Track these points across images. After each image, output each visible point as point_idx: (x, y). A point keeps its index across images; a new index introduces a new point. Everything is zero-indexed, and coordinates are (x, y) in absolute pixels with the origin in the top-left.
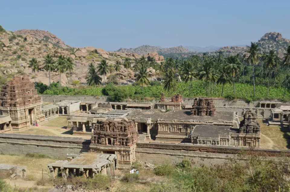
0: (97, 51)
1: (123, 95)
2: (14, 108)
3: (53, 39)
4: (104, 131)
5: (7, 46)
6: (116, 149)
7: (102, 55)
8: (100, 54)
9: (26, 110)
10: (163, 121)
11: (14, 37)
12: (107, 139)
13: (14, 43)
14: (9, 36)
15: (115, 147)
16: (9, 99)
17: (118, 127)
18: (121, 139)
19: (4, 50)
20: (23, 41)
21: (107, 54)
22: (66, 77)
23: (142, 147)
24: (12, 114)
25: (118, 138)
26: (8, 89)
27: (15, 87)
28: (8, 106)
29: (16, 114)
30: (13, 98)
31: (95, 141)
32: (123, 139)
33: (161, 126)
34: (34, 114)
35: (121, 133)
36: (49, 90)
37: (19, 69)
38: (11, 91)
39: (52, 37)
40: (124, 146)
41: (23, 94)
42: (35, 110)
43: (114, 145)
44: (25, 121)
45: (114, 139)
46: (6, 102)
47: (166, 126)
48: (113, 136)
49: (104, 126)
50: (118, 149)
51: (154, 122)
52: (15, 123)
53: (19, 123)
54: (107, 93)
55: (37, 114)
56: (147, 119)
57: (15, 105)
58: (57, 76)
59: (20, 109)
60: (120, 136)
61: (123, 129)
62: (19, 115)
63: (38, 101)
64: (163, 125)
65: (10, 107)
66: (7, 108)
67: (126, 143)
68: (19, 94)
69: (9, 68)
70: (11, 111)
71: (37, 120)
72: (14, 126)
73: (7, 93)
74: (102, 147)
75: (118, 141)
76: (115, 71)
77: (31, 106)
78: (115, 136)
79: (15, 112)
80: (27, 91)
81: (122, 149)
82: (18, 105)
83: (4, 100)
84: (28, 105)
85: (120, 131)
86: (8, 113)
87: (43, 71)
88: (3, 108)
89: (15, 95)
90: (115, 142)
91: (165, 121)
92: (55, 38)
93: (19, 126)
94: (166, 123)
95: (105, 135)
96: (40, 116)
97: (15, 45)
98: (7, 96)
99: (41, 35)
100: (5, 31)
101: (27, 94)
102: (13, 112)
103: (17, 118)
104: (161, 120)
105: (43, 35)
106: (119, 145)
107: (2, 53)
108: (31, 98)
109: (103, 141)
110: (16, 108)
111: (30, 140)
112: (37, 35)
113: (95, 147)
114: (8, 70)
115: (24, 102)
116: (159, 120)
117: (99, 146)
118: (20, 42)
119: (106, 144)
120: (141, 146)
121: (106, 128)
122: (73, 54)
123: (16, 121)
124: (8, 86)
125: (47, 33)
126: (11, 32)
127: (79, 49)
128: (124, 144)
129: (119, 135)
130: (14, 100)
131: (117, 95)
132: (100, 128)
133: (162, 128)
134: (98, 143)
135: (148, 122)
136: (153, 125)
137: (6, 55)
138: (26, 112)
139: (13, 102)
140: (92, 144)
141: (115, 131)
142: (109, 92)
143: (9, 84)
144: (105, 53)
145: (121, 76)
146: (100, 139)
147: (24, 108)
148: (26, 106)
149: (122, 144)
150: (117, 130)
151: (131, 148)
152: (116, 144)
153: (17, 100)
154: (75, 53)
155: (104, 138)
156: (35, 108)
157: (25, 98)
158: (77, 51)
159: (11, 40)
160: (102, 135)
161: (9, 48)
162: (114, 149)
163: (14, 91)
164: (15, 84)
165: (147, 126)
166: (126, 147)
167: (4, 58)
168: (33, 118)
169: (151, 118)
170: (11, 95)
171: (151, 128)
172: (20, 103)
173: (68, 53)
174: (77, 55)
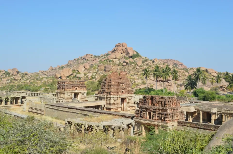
0: (207, 71)
1: (210, 96)
2: (109, 96)
3: (180, 65)
4: (146, 105)
5: (139, 65)
6: (154, 123)
7: (211, 73)
8: (210, 73)
9: (119, 98)
10: (228, 110)
11: (146, 60)
12: (147, 113)
13: (144, 64)
14: (143, 59)
15: (154, 121)
16: (107, 89)
17: (158, 101)
18: (160, 114)
19: (136, 68)
20: (151, 63)
21: (216, 73)
22: (176, 87)
23: (182, 126)
24: (108, 100)
25: (157, 113)
26: (107, 81)
27: (111, 79)
28: (105, 94)
29: (110, 100)
30: (109, 88)
31: (138, 115)
32: (162, 114)
33: (225, 116)
34: (126, 102)
35: (161, 108)
36: (153, 92)
37: (143, 80)
38: (109, 83)
39: (180, 64)
40: (162, 121)
41: (117, 86)
42: (127, 99)
43: (153, 119)
44: (117, 107)
45: (154, 114)
46: (105, 91)
47: (231, 116)
48: (153, 111)
49: (147, 100)
50: (156, 123)
51: (220, 112)
52: (109, 107)
53: (111, 108)
54: (198, 95)
55: (129, 103)
56: (211, 108)
57: (110, 93)
58: (169, 86)
59: (113, 97)
60: (159, 111)
61: (163, 104)
62: (112, 101)
63: (131, 93)
64: (227, 115)
65: (107, 95)
66: (104, 95)
67: (164, 118)
68: (114, 85)
69: (136, 79)
70: (107, 98)
71: (128, 108)
72: (108, 109)
73: (106, 83)
74: (142, 121)
75: (156, 115)
76: (216, 83)
77: (123, 96)
78: (154, 111)
79: (110, 99)
80: (121, 83)
81: (160, 124)
82: (112, 94)
83: (103, 89)
84: (120, 95)
85: (160, 105)
86: (105, 99)
87: (160, 82)
88: (102, 95)
89: (111, 86)
90: (154, 116)
91: (229, 111)
92: (182, 65)
93: (111, 110)
94: (231, 113)
95: (146, 109)
96: (131, 105)
97: (145, 65)
98: (106, 86)
99: (172, 62)
100: (141, 57)
101: (121, 86)
102: (108, 98)
103: (111, 104)
104: (225, 110)
105: (173, 63)
106: (158, 120)
107: (135, 70)
108: (124, 89)
109: (144, 115)
110: (110, 96)
111: (96, 113)
112: (169, 63)
113: (138, 120)
114: (135, 81)
115: (117, 92)
116: (224, 110)
117: (141, 120)
118: (149, 64)
119: (146, 118)
120: (182, 124)
121: (147, 102)
122: (187, 72)
123: (110, 106)
124: (107, 78)
125: (176, 61)
126: (145, 57)
127: (192, 68)
128: (163, 119)
129: (159, 109)
130: (110, 89)
131: (206, 97)
132: (143, 102)
133: (226, 118)
134: (140, 117)
135: (212, 111)
136: (219, 116)
137: (138, 71)
138: (119, 100)
139: (109, 91)
140: (135, 117)
141: (155, 105)
142: (199, 94)
143: (108, 77)
144: (214, 72)
145: (223, 88)
146: (142, 113)
147: (117, 96)
148: (119, 95)
149: (160, 119)
150: (157, 105)
151: (168, 123)
152: (155, 118)
153: (112, 90)
154: (189, 72)
155: (145, 112)
156: (127, 98)
157: (119, 89)
158: (190, 70)
159: (143, 62)
160: (144, 108)
161: (140, 67)
162: (153, 123)
163: (111, 83)
164: (112, 77)
165: (212, 115)
166: (164, 122)
167: (135, 74)
168: (125, 106)
169: (216, 108)
170: (108, 86)
171: (217, 118)
172: (114, 91)
173: (184, 71)
174: (189, 73)
